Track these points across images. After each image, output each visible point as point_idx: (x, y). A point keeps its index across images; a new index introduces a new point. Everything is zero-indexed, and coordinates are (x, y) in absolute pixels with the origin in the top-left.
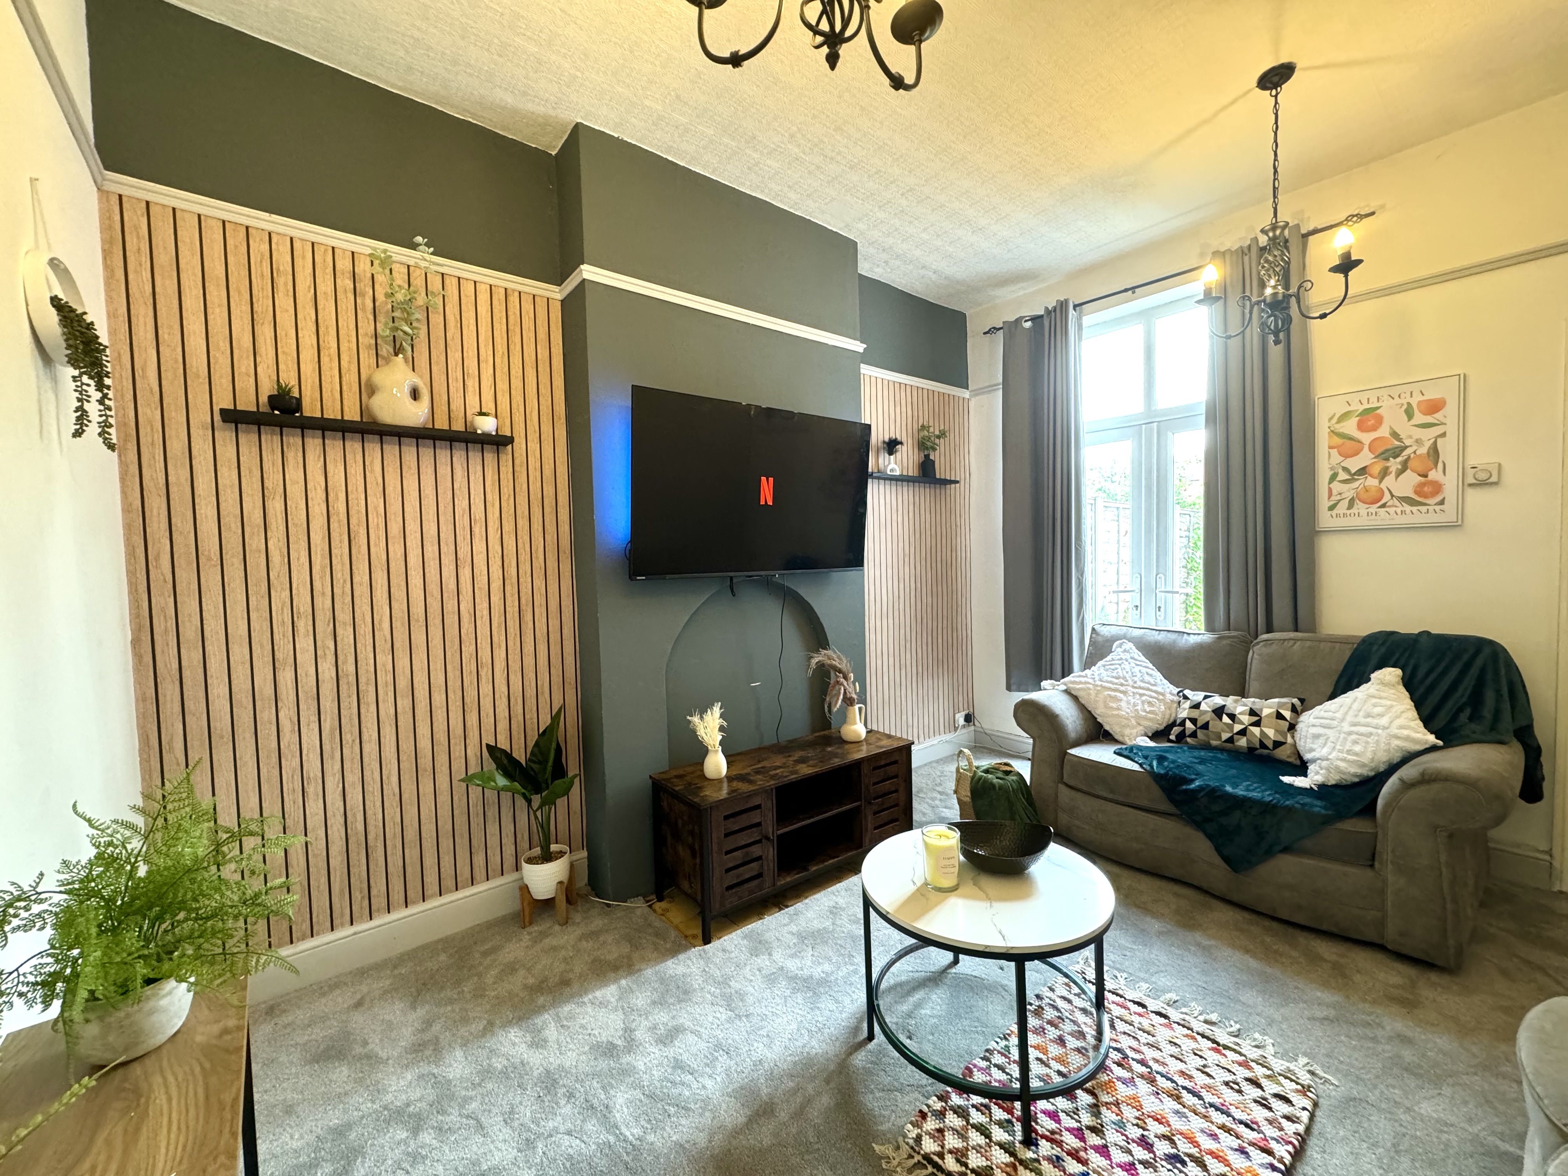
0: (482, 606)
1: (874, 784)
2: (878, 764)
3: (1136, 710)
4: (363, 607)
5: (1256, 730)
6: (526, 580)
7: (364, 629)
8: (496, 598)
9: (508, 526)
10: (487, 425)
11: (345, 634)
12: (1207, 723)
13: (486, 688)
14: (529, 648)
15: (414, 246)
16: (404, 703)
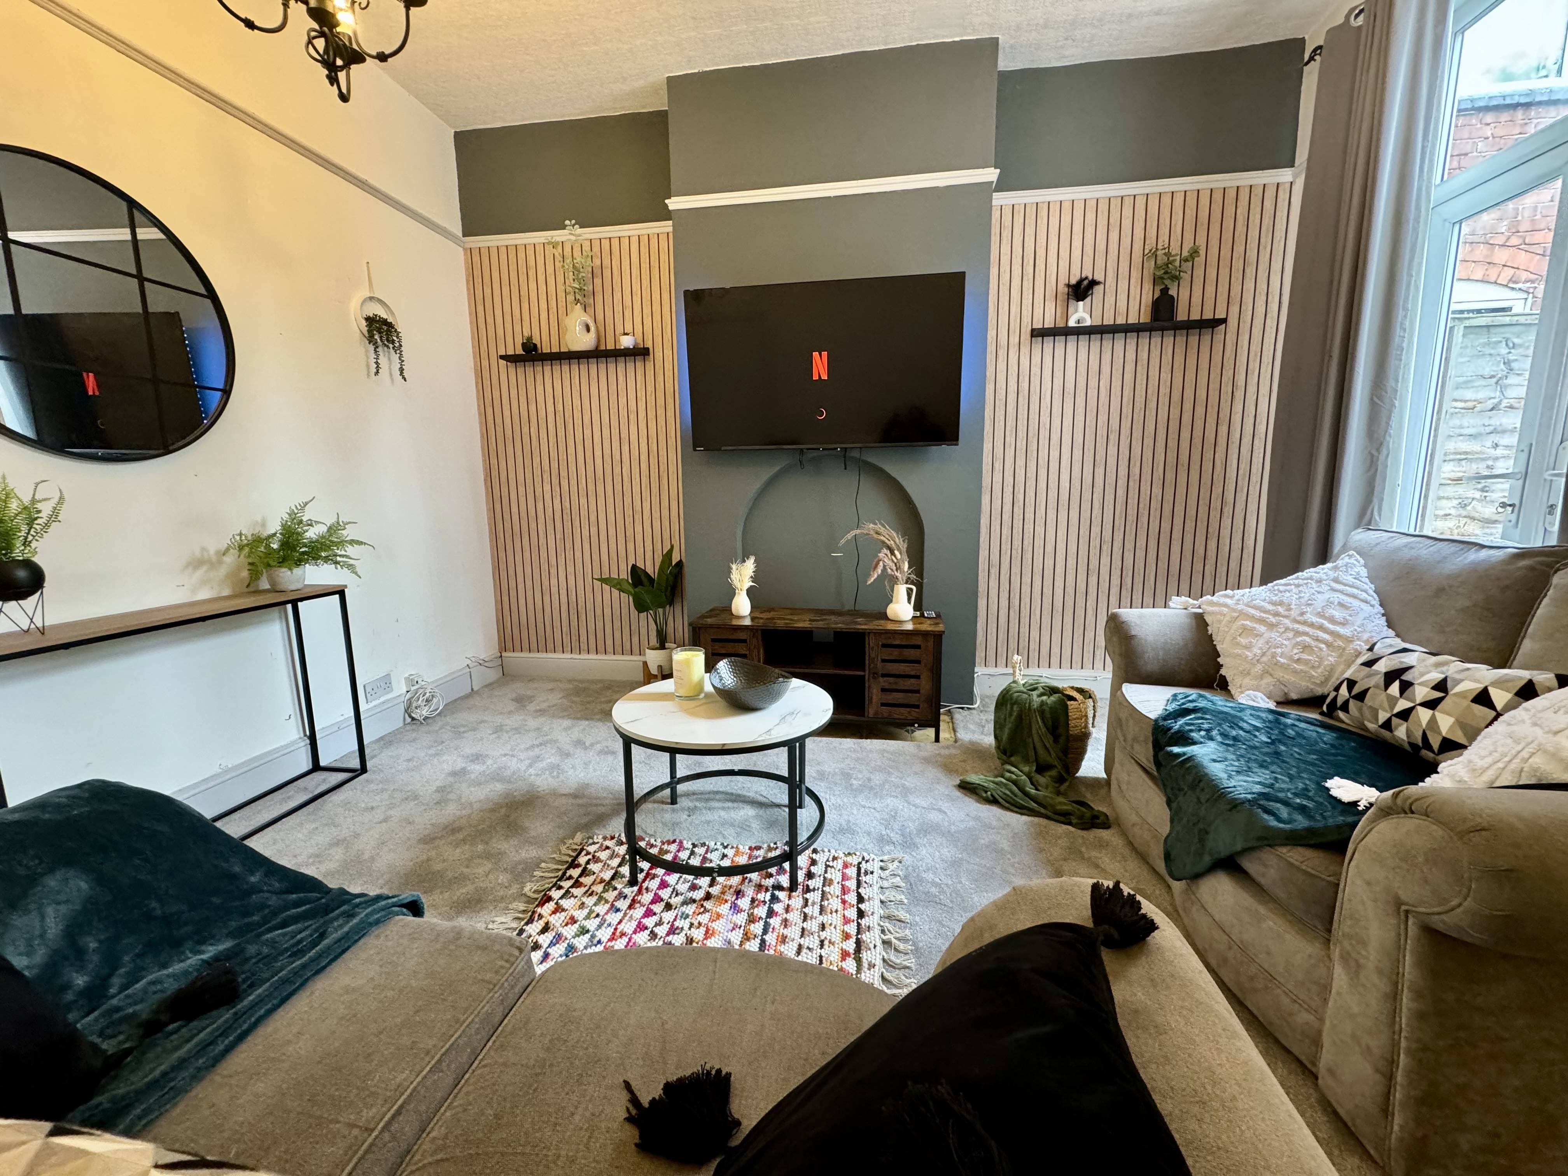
0: (636, 471)
1: (883, 661)
2: (889, 642)
3: (1274, 656)
4: (572, 468)
5: (1424, 714)
6: (663, 453)
7: (573, 482)
8: (644, 466)
9: (652, 414)
10: (627, 342)
11: (564, 483)
12: (1366, 691)
13: (639, 528)
14: (665, 503)
15: (564, 227)
16: (594, 530)
